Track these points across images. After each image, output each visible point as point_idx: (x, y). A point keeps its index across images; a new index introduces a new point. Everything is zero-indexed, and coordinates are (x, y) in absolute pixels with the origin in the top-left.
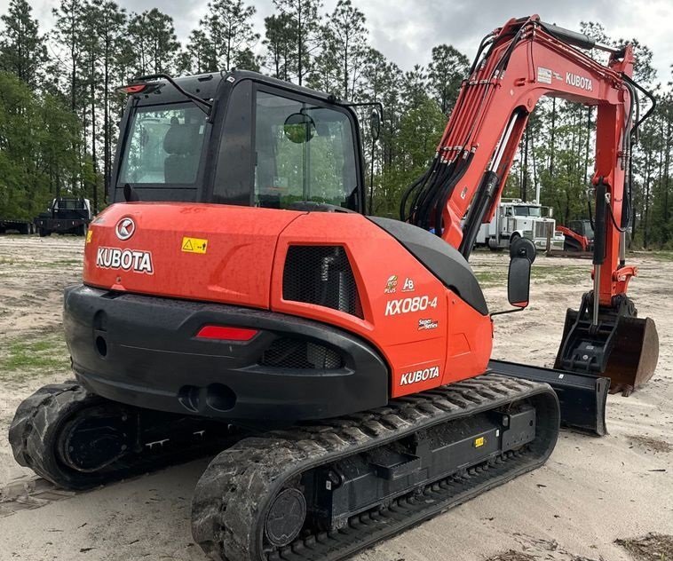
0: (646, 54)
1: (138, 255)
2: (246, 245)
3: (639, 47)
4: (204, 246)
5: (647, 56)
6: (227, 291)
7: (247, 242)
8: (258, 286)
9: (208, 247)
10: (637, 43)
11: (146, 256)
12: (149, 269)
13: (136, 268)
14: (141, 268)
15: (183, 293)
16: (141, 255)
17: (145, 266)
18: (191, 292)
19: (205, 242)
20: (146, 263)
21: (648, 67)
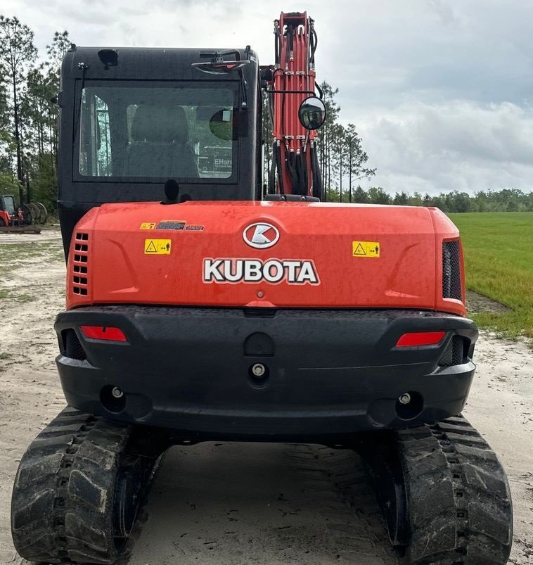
0: (27, 33)
1: (292, 265)
2: (414, 245)
3: (20, 26)
4: (377, 249)
5: (29, 36)
6: (402, 295)
7: (415, 243)
8: (428, 287)
9: (382, 250)
10: (17, 22)
11: (307, 265)
12: (313, 279)
13: (292, 278)
14: (300, 279)
15: (359, 303)
16: (298, 264)
17: (307, 276)
18: (368, 300)
19: (377, 244)
20: (307, 273)
21: (31, 46)
